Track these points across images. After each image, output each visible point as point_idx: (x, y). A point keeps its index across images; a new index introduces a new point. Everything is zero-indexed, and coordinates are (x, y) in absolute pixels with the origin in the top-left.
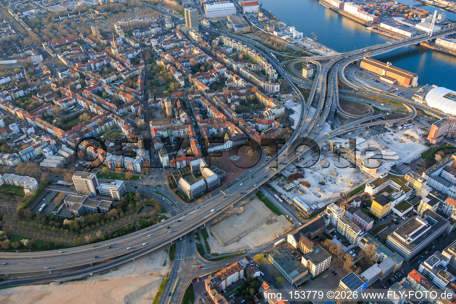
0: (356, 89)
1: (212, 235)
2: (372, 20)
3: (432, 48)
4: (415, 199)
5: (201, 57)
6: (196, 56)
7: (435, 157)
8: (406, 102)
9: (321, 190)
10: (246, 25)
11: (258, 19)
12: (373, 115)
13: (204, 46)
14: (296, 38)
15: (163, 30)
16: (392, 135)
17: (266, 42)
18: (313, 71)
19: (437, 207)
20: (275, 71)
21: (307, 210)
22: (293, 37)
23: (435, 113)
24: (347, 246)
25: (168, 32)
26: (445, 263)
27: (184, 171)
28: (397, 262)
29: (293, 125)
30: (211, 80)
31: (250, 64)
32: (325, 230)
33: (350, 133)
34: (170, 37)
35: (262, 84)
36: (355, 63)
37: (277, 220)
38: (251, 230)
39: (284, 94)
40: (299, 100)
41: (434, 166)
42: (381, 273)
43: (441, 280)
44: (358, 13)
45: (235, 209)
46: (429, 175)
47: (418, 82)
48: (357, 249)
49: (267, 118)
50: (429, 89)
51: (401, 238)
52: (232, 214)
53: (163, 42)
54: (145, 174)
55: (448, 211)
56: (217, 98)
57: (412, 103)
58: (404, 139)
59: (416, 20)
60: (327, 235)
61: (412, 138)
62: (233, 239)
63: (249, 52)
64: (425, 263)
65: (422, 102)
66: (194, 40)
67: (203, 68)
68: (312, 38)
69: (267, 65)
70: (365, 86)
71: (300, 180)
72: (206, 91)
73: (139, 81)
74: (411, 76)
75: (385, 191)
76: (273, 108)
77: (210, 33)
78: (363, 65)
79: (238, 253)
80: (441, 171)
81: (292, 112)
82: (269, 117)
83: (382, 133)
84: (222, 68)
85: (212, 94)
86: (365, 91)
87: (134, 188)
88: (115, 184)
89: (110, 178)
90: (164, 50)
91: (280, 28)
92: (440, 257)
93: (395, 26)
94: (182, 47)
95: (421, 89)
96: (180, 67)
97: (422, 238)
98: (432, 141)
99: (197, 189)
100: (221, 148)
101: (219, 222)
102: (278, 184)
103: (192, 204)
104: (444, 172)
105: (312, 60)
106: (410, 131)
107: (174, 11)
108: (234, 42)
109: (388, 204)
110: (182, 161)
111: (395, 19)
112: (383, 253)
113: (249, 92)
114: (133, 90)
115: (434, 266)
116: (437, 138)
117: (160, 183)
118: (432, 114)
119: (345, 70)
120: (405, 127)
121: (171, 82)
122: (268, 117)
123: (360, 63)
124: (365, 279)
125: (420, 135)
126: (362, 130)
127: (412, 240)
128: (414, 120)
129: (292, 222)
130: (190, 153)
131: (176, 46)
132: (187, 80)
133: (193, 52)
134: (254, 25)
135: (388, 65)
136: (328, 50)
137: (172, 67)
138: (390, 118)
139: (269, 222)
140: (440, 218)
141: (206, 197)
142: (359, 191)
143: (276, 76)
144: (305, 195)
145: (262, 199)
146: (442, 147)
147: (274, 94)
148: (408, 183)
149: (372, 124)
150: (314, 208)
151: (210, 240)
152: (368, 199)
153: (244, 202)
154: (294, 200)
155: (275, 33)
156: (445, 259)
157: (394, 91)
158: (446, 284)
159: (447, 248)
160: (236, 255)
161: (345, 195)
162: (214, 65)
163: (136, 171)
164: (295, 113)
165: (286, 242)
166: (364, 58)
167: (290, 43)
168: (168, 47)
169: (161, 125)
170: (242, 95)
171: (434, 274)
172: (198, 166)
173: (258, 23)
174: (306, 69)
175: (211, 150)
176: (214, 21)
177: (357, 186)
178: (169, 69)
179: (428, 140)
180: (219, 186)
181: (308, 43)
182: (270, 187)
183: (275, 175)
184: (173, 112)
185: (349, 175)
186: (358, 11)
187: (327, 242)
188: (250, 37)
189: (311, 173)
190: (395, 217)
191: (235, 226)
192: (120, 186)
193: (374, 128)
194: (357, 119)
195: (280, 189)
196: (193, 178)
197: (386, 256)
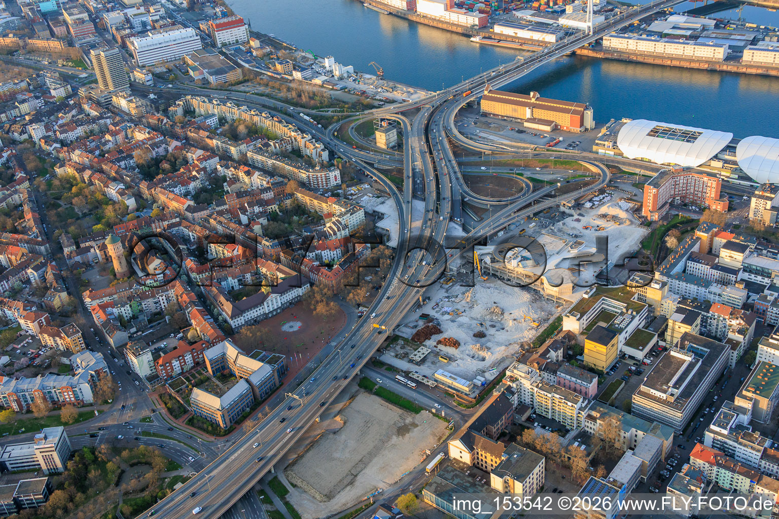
0: (487, 152)
1: (294, 486)
2: (477, 22)
3: (600, 55)
4: (657, 323)
5: (155, 145)
6: (144, 144)
7: (666, 242)
8: (584, 157)
9: (482, 346)
10: (232, 68)
11: (251, 52)
12: (533, 192)
13: (153, 121)
14: (341, 78)
15: (46, 103)
16: (578, 220)
17: (282, 94)
18: (395, 133)
19: (699, 327)
20: (320, 146)
21: (467, 389)
22: (336, 78)
23: (641, 167)
24: (563, 436)
25: (63, 106)
26: (745, 419)
27: (194, 376)
28: (663, 439)
29: (388, 240)
30: (192, 186)
31: (264, 142)
32: (514, 418)
33: (502, 232)
34: (70, 115)
35: (303, 175)
36: (469, 105)
37: (416, 422)
38: (372, 455)
39: (351, 186)
40: (386, 192)
41: (671, 258)
42: (643, 465)
43: (749, 450)
44: (447, 13)
45: (326, 423)
46: (667, 274)
47: (594, 119)
48: (584, 437)
49: (334, 237)
50: (618, 127)
51: (658, 394)
52: (323, 436)
53: (57, 128)
54: (106, 402)
55: (719, 330)
56: (218, 219)
57: (595, 158)
58: (601, 223)
59: (555, 12)
60: (520, 425)
61: (615, 218)
62: (340, 481)
63: (256, 119)
64: (712, 427)
65: (612, 153)
66: (129, 114)
67: (166, 166)
68: (373, 73)
69: (300, 136)
70: (502, 144)
71: (436, 337)
72: (189, 209)
73: (29, 216)
74: (580, 109)
75: (599, 321)
76: (341, 215)
77: (160, 95)
78: (486, 106)
79: (359, 506)
80: (683, 263)
81: (380, 216)
82: (338, 233)
83: (559, 221)
84: (209, 158)
85: (204, 214)
86: (503, 152)
87: (87, 437)
88: (46, 438)
89: (23, 432)
90: (63, 143)
91: (303, 64)
92: (734, 409)
93: (522, 27)
94: (104, 131)
95: (604, 131)
96: (116, 173)
97: (693, 385)
98: (651, 216)
99: (236, 403)
100: (258, 313)
101: (300, 457)
102: (396, 356)
103: (232, 436)
104: (690, 265)
105: (387, 113)
106: (608, 207)
107: (60, 62)
108: (218, 105)
109: (614, 341)
110: (183, 357)
111: (519, 14)
112: (634, 430)
113: (280, 196)
114: (21, 236)
115: (728, 427)
116: (660, 209)
117: (146, 413)
118: (637, 171)
119: (456, 122)
120: (596, 203)
121: (104, 206)
122: (335, 234)
123: (479, 104)
124: (618, 484)
125: (627, 210)
126: (522, 222)
127: (678, 392)
128: (608, 186)
129: (445, 419)
130: (193, 337)
131: (91, 131)
132: (138, 196)
133: (132, 138)
134: (247, 65)
135: (533, 97)
136: (411, 90)
137: (97, 175)
138: (564, 191)
139: (402, 430)
140: (711, 342)
141: (260, 415)
142: (552, 333)
143: (325, 155)
144: (454, 364)
145: (374, 390)
146: (672, 223)
147: (332, 191)
148: (636, 296)
149: (536, 208)
150: (479, 383)
151: (294, 498)
152: (573, 342)
153: (340, 406)
154: (438, 376)
155: (297, 75)
156: (743, 411)
157: (556, 144)
158: (760, 454)
159: (741, 391)
160: (356, 511)
161: (529, 345)
162: (189, 155)
163: (82, 401)
164: (385, 217)
165: (447, 459)
166: (486, 93)
167: (332, 89)
168: (71, 136)
169: (110, 295)
170: (268, 203)
171: (734, 441)
172: (223, 358)
173: (254, 60)
174: (383, 132)
175: (239, 322)
176: (158, 70)
177: (546, 325)
178: (90, 180)
179: (643, 217)
180: (277, 388)
181: (369, 84)
182: (382, 364)
183: (385, 340)
184: (129, 263)
185: (524, 309)
186: (446, 10)
187: (528, 435)
188: (247, 89)
189: (453, 321)
190: (631, 362)
191: (337, 455)
192: (57, 438)
193: (541, 214)
194: (506, 205)
195: (403, 365)
196: (217, 385)
197: (640, 433)
